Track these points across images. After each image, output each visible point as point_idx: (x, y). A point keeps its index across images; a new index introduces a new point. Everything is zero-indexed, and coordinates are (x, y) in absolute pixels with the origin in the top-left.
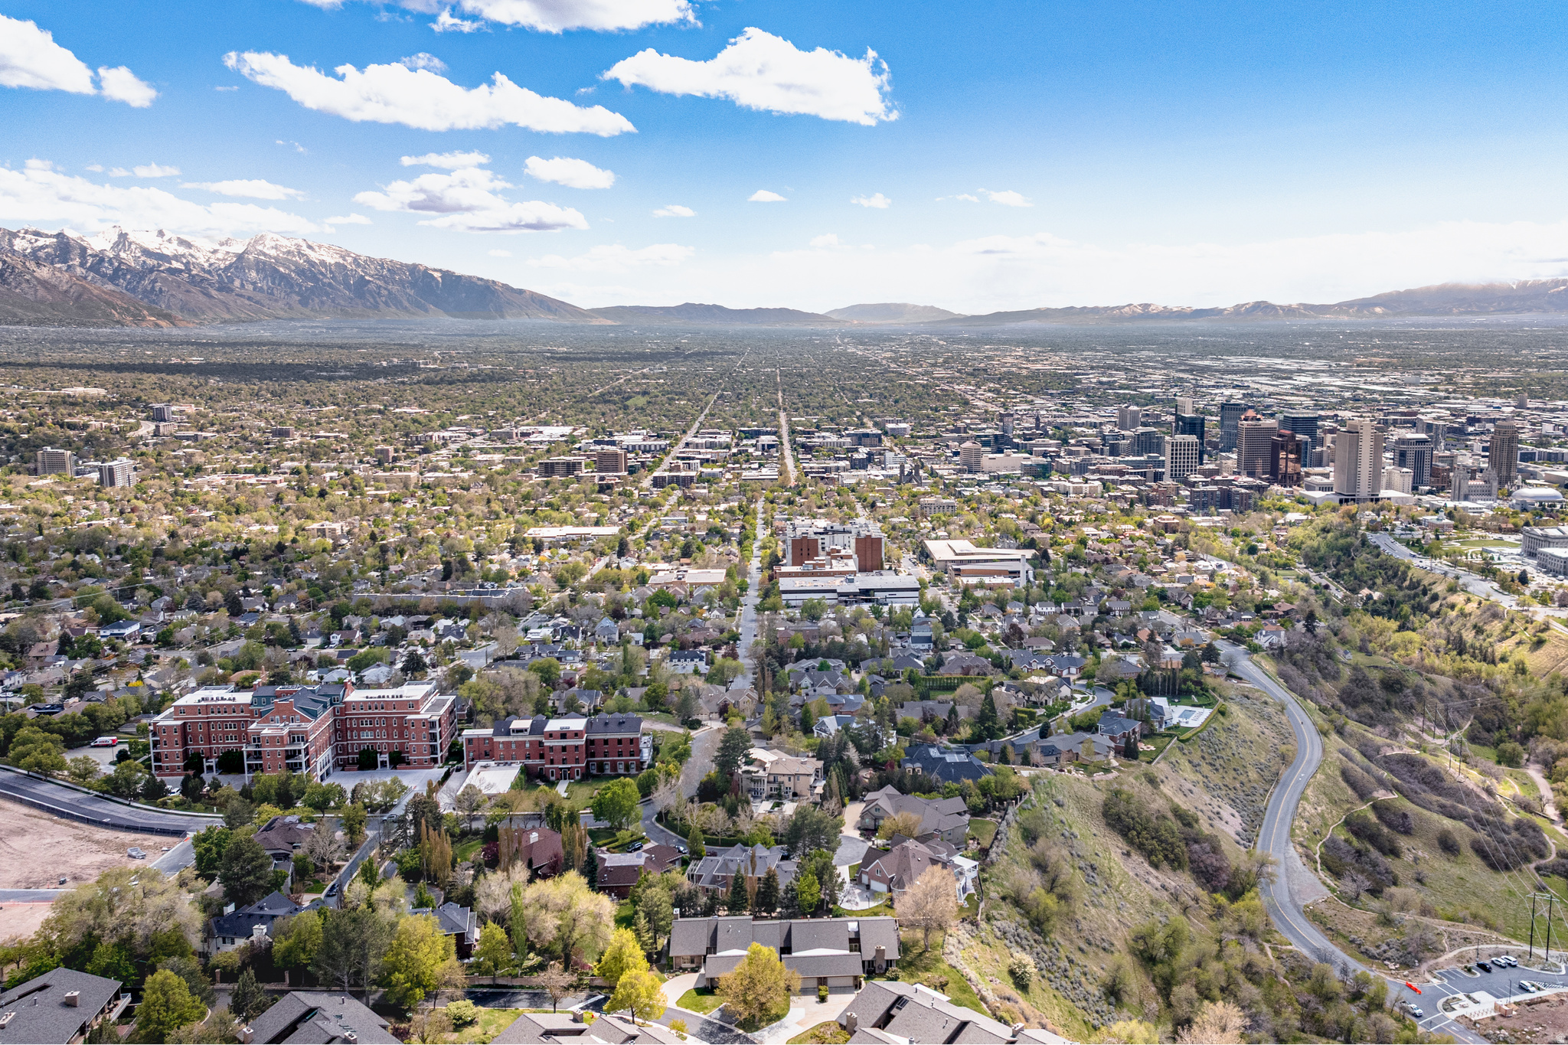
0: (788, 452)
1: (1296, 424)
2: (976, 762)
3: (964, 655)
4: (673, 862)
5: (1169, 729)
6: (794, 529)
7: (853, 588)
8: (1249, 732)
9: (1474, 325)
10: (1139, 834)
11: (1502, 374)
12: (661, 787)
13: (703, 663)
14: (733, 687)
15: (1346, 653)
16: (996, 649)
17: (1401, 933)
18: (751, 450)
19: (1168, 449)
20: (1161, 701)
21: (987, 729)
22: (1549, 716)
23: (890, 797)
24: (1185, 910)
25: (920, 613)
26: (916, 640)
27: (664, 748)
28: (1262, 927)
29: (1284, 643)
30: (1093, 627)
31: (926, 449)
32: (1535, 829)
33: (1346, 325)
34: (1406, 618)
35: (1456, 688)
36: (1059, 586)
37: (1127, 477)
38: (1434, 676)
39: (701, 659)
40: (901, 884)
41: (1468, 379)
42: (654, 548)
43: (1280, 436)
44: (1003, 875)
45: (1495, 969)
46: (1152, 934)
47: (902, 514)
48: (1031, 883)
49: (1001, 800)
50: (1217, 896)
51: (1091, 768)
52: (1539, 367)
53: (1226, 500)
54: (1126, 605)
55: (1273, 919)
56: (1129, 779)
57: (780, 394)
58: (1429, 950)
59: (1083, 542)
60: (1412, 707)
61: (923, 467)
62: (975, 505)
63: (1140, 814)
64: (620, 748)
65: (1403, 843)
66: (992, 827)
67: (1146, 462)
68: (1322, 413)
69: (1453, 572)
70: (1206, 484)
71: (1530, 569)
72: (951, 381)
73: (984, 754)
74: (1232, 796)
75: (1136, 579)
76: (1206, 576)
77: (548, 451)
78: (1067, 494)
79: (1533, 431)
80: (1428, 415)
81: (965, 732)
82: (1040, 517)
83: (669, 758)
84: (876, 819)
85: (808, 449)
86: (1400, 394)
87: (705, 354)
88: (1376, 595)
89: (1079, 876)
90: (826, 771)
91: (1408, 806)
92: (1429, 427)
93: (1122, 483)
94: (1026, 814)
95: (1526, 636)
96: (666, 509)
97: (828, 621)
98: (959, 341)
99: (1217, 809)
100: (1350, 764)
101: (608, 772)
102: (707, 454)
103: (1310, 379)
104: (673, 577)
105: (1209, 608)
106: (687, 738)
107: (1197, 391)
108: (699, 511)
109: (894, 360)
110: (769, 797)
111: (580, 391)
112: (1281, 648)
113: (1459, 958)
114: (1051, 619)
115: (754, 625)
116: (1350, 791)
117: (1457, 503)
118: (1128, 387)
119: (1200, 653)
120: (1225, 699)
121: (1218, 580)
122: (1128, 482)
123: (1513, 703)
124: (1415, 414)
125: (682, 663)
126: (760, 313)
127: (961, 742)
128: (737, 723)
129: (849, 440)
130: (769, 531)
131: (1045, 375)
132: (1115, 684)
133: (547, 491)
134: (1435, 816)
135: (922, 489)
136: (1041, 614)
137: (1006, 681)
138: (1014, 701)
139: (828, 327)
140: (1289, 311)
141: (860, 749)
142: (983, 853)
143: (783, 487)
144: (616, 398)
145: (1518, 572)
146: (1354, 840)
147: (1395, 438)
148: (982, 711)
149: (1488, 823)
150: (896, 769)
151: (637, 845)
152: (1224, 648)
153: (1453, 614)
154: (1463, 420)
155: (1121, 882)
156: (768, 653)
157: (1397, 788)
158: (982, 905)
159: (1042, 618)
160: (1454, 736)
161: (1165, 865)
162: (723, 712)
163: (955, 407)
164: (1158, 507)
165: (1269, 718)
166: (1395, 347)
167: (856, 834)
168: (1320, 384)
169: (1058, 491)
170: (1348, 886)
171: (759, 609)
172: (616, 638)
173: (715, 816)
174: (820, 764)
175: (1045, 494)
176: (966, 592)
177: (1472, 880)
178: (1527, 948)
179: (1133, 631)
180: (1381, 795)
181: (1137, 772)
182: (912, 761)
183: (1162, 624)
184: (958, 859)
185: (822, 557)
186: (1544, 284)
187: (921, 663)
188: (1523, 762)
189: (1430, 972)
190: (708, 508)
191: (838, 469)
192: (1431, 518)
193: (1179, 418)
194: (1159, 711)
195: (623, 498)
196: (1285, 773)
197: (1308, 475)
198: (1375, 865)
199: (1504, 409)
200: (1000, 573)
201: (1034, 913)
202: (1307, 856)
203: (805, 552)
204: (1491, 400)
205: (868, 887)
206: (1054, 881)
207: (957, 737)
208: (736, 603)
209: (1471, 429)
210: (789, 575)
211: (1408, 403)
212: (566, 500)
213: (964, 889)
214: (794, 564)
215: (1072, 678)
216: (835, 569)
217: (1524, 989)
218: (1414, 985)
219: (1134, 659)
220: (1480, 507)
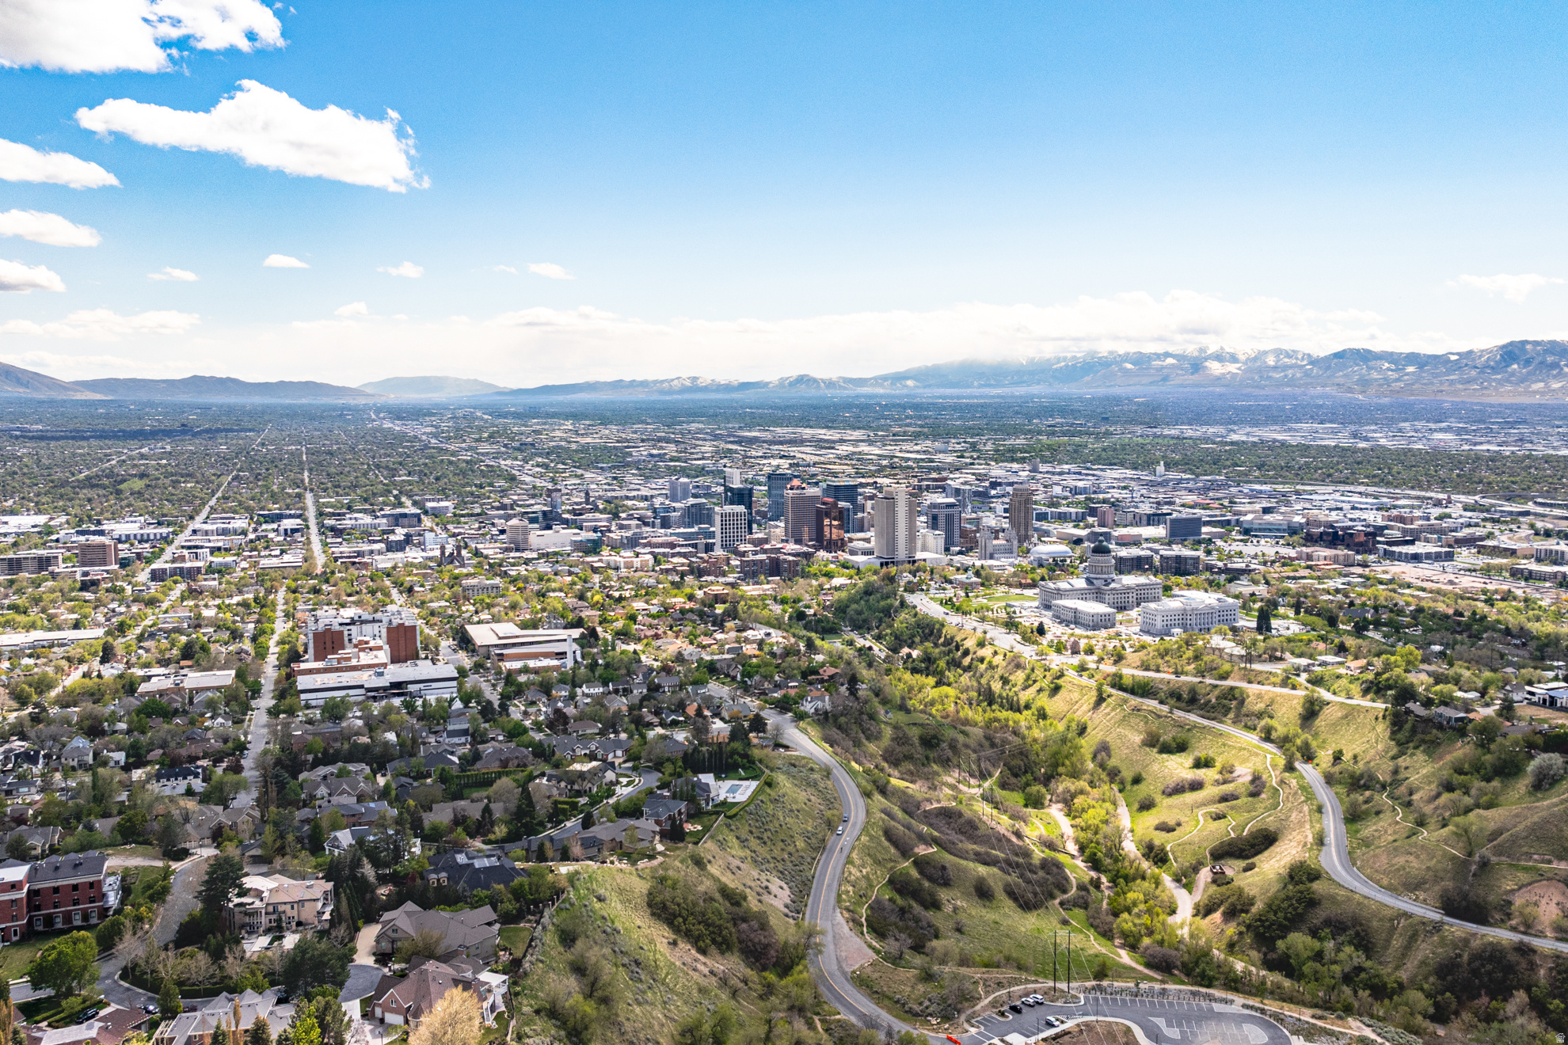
0: (315, 539)
1: (837, 492)
2: (507, 863)
3: (504, 747)
4: (138, 1027)
5: (716, 806)
6: (317, 621)
7: (383, 682)
8: (795, 801)
9: (993, 397)
10: (685, 920)
11: (1018, 441)
12: (128, 936)
13: (199, 781)
14: (234, 804)
15: (887, 712)
16: (538, 737)
17: (941, 987)
18: (271, 535)
19: (718, 519)
20: (707, 778)
21: (525, 825)
22: (1067, 757)
23: (409, 914)
24: (734, 994)
25: (458, 705)
26: (452, 734)
27: (137, 887)
28: (811, 1001)
29: (828, 708)
30: (641, 706)
31: (470, 527)
32: (1059, 866)
33: (882, 396)
34: (942, 673)
35: (988, 738)
36: (607, 666)
37: (678, 549)
38: (967, 728)
39: (196, 776)
40: (417, 1014)
41: (989, 446)
42: (147, 651)
43: (824, 504)
44: (537, 986)
45: (1025, 1010)
46: (698, 1025)
47: (442, 598)
48: (567, 989)
49: (536, 903)
50: (766, 974)
51: (635, 856)
52: (1048, 435)
53: (775, 568)
54: (675, 680)
55: (822, 989)
56: (675, 863)
57: (306, 474)
58: (967, 1000)
59: (632, 618)
60: (948, 760)
61: (466, 546)
62: (521, 585)
63: (685, 899)
64: (76, 895)
65: (943, 895)
66: (526, 933)
67: (697, 533)
68: (863, 480)
69: (981, 627)
70: (756, 553)
71: (1048, 622)
72: (496, 456)
73: (521, 853)
74: (780, 868)
75: (685, 653)
76: (755, 646)
77: (15, 544)
78: (617, 569)
79: (1046, 492)
80: (956, 481)
81: (500, 831)
82: (589, 594)
83: (141, 901)
84: (393, 942)
85: (337, 532)
86: (932, 461)
87: (218, 430)
88: (915, 654)
89: (622, 974)
90: (336, 891)
91: (948, 859)
92: (957, 492)
93: (674, 555)
94: (564, 914)
95: (1045, 683)
96: (165, 605)
97: (354, 720)
98: (505, 415)
99: (765, 883)
100: (893, 823)
101: (60, 926)
102: (219, 542)
103: (851, 449)
104: (168, 684)
105: (757, 678)
106: (167, 873)
107: (745, 462)
108: (206, 606)
109: (435, 436)
110: (267, 931)
111: (59, 475)
112: (826, 713)
113: (993, 1004)
114: (598, 701)
115: (265, 731)
116: (893, 850)
117: (983, 562)
118: (678, 459)
119: (746, 724)
120: (772, 770)
121: (766, 649)
122: (679, 554)
123: (1036, 747)
124: (945, 479)
125: (173, 782)
126: (282, 386)
127: (496, 842)
128: (232, 850)
129: (384, 521)
130: (290, 624)
131: (595, 448)
132: (662, 764)
133: (11, 591)
134: (971, 865)
135: (465, 571)
136: (587, 696)
137: (548, 771)
138: (555, 792)
139: (361, 401)
140: (830, 384)
141: (376, 863)
142: (516, 963)
143: (308, 574)
144: (105, 481)
145: (1036, 624)
146: (898, 898)
147: (928, 502)
148: (519, 807)
149: (1018, 865)
150: (419, 881)
151: (91, 1012)
152: (772, 718)
153: (983, 667)
154: (987, 484)
155: (667, 974)
156: (278, 762)
157: (936, 841)
158: (513, 1023)
159: (588, 700)
160: (987, 784)
161: (713, 950)
162: (218, 836)
163: (501, 483)
164: (709, 578)
165: (815, 785)
166: (926, 418)
167: (370, 961)
168: (860, 453)
169: (609, 566)
170: (892, 946)
171: (273, 712)
172: (90, 759)
173: (198, 963)
174: (330, 886)
175: (595, 570)
176: (510, 677)
177: (1005, 922)
178: (1051, 984)
179: (681, 707)
180: (922, 850)
181: (682, 854)
182: (436, 871)
183: (711, 697)
184: (485, 976)
185: (349, 650)
186: (1048, 360)
187: (455, 759)
188: (1047, 803)
189: (968, 1021)
190: (218, 601)
191: (371, 552)
192: (961, 577)
193: (728, 489)
194: (706, 788)
195: (111, 595)
196: (831, 839)
197: (851, 540)
198: (917, 920)
199: (1020, 473)
200: (546, 655)
201: (571, 1023)
202: (854, 920)
203: (329, 645)
204: (1009, 465)
205: (382, 1021)
206: (593, 984)
207: (492, 837)
208: (246, 708)
209: (993, 492)
210: (310, 672)
211: (938, 470)
212: (36, 601)
213: (493, 1008)
214: (316, 660)
215: (617, 762)
216: (363, 662)
217: (1050, 1025)
218: (954, 1036)
219: (681, 736)
220: (1004, 565)
